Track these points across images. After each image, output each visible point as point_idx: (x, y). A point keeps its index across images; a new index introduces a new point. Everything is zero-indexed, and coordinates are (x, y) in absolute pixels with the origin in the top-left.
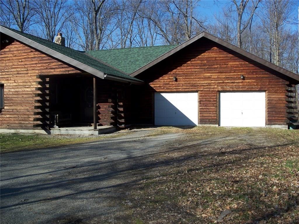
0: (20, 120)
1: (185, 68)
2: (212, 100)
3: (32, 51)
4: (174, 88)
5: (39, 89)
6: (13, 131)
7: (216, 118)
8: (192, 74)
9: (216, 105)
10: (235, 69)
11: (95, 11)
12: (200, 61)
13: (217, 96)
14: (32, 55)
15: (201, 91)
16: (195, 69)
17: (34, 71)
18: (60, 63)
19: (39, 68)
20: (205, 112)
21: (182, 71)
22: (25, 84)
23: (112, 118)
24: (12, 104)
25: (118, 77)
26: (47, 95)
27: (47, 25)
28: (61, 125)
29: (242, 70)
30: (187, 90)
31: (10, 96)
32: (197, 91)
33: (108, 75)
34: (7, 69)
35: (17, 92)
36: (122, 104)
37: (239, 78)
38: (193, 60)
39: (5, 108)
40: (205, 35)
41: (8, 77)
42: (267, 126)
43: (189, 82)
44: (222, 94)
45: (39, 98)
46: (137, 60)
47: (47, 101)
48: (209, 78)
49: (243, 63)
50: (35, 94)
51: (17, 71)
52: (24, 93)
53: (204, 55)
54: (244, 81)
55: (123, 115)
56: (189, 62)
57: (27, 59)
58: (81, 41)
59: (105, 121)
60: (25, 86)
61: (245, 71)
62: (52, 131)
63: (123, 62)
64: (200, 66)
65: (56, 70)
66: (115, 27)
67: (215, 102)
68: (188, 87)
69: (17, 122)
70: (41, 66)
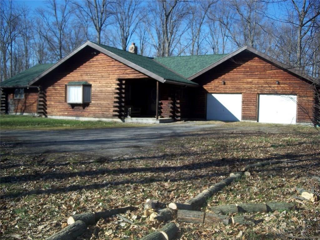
0: (103, 112)
1: (232, 74)
2: (252, 100)
3: (113, 61)
4: (223, 90)
5: (118, 89)
6: (97, 119)
7: (255, 115)
8: (237, 79)
9: (255, 105)
10: (272, 75)
11: (166, 16)
12: (244, 68)
13: (257, 97)
14: (113, 63)
15: (244, 93)
16: (240, 75)
17: (114, 76)
18: (133, 70)
19: (118, 73)
20: (246, 111)
21: (229, 77)
22: (107, 85)
23: (171, 112)
24: (97, 99)
25: (175, 81)
26: (123, 93)
27: (121, 27)
28: (133, 116)
29: (277, 76)
30: (233, 92)
31: (96, 93)
32: (241, 93)
33: (167, 80)
34: (94, 73)
35: (101, 90)
36: (178, 101)
37: (275, 84)
38: (239, 67)
39: (92, 102)
40: (247, 48)
41: (94, 80)
42: (297, 123)
43: (234, 86)
44: (261, 96)
45: (117, 96)
46: (195, 67)
47: (123, 98)
48: (251, 82)
49: (279, 71)
50: (115, 92)
51: (101, 75)
52: (106, 91)
53: (247, 64)
54: (279, 86)
55: (179, 110)
56: (235, 70)
57: (109, 67)
58: (153, 41)
59: (166, 115)
60: (107, 87)
61: (280, 77)
62: (125, 120)
63: (183, 68)
64: (244, 73)
65: (130, 75)
66: (187, 28)
67: (255, 103)
68: (234, 90)
69: (100, 113)
70: (120, 72)
